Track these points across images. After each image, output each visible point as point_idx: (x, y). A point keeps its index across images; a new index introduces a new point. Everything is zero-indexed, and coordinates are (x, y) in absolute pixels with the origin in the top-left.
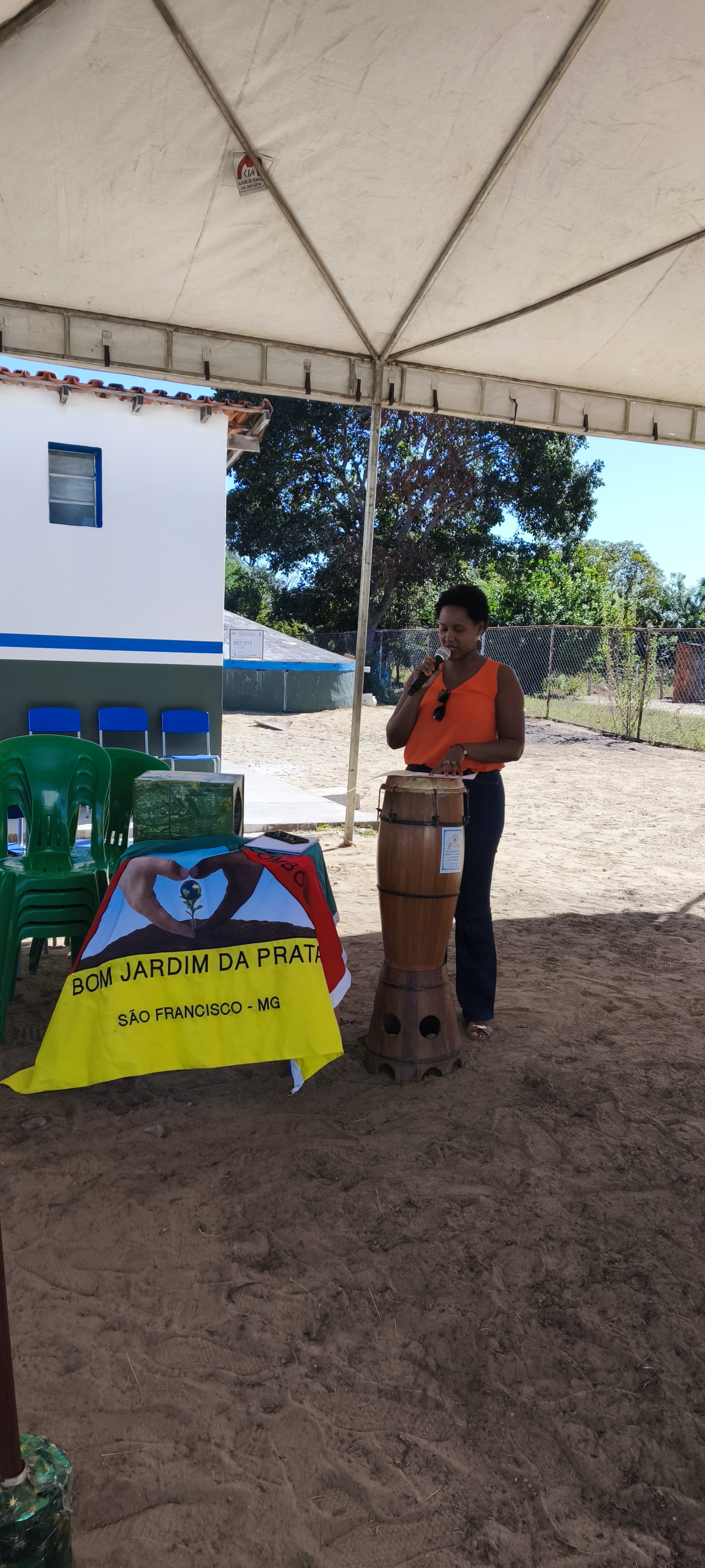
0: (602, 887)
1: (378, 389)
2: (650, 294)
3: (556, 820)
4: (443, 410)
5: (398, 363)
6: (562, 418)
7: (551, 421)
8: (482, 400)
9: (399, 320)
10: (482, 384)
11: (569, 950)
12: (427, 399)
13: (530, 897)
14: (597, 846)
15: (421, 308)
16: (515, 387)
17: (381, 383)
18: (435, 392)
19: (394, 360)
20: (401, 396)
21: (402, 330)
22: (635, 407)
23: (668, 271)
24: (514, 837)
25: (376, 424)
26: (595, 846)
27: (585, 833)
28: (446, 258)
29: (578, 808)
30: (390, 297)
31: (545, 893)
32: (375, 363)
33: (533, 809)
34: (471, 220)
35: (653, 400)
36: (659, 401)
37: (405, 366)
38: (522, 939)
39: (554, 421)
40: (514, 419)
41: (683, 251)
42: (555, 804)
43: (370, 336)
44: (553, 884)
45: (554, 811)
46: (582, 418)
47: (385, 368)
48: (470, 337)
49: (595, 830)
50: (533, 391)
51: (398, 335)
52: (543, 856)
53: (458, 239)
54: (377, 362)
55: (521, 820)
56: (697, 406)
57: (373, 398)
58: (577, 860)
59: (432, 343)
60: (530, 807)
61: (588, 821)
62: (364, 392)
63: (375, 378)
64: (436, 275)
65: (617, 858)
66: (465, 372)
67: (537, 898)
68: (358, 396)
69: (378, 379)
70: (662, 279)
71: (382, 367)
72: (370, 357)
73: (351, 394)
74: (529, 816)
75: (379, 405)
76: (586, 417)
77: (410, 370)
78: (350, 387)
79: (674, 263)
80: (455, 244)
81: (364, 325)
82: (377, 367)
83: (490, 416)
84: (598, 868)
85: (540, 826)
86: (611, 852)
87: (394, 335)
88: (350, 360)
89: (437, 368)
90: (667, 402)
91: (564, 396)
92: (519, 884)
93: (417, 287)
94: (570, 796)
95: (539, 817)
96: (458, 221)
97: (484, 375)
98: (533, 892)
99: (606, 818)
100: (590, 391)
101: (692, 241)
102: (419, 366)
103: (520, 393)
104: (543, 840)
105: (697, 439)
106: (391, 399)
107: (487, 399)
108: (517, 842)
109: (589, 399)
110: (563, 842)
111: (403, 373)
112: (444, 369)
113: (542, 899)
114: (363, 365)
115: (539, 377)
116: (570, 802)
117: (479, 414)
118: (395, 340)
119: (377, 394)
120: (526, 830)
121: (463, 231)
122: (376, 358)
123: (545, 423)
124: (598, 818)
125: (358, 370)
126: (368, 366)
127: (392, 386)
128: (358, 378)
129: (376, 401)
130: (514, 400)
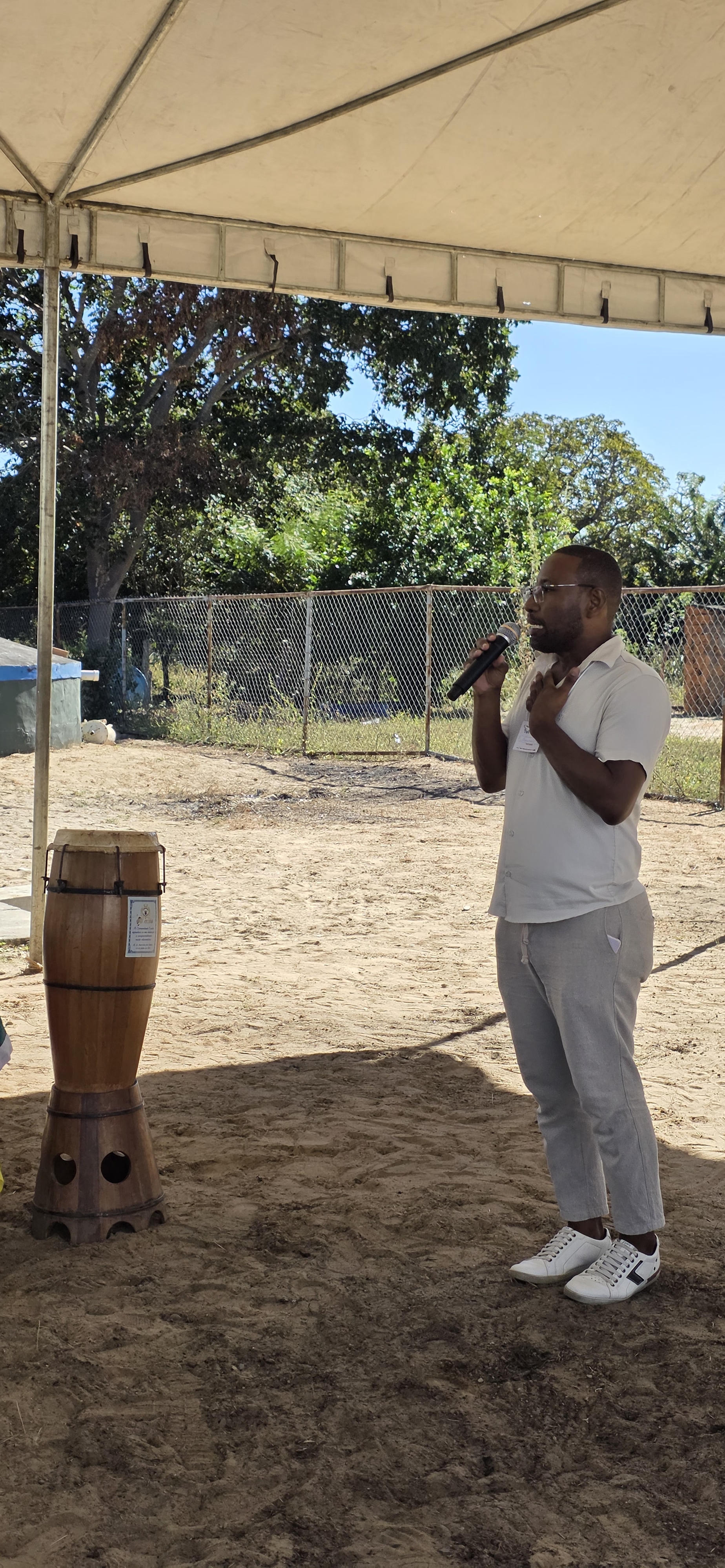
0: (431, 1007)
1: (52, 244)
2: (455, 113)
3: (393, 920)
4: (159, 273)
5: (82, 204)
6: (352, 281)
7: (335, 287)
8: (222, 257)
9: (78, 145)
10: (220, 233)
11: (353, 1088)
12: (133, 256)
13: (313, 1025)
14: (449, 953)
15: (109, 129)
16: (273, 235)
17: (57, 236)
18: (145, 246)
19: (78, 200)
20: (90, 253)
21: (83, 161)
22: (465, 263)
23: (476, 84)
24: (316, 947)
25: (52, 298)
26: (445, 955)
27: (435, 937)
28: (141, 68)
29: (436, 899)
30: (61, 117)
31: (339, 1019)
32: (46, 205)
33: (360, 906)
34: (173, 22)
35: (492, 251)
36: (503, 254)
37: (94, 208)
38: (287, 1078)
39: (340, 287)
40: (273, 286)
41: (493, 60)
42: (399, 895)
43: (33, 167)
44: (355, 1007)
45: (392, 908)
46: (383, 282)
47: (62, 211)
48: (192, 171)
49: (455, 932)
50: (303, 241)
51: (78, 169)
52: (353, 971)
53: (156, 44)
54: (50, 203)
55: (336, 922)
56: (562, 260)
57: (45, 259)
58: (407, 975)
59: (133, 178)
60: (357, 902)
61: (446, 920)
62: (30, 248)
63: (46, 228)
64: (128, 90)
65: (471, 969)
66: (191, 215)
67: (324, 1026)
68: (21, 255)
69: (52, 229)
70: (468, 95)
71: (56, 211)
72: (36, 196)
73: (10, 252)
74: (351, 916)
75: (55, 269)
76: (389, 280)
77: (103, 214)
78: (8, 242)
79: (482, 75)
80: (152, 50)
81: (24, 154)
82: (49, 211)
83: (236, 281)
84: (435, 984)
85: (364, 930)
86: (466, 961)
87: (72, 168)
88: (5, 200)
89: (146, 210)
90: (515, 254)
91: (352, 249)
92: (301, 1008)
93: (101, 104)
94: (426, 881)
95: (368, 915)
96: (155, 22)
97: (221, 219)
98: (319, 1018)
99: (477, 913)
100: (392, 240)
101: (503, 48)
102: (117, 207)
103: (282, 245)
104: (364, 949)
105: (567, 309)
106: (74, 259)
107: (229, 255)
108: (318, 954)
109: (393, 252)
110: (397, 950)
111: (92, 218)
112: (158, 212)
113: (330, 1026)
114: (26, 208)
115: (311, 223)
116: (424, 891)
117: (218, 279)
118: (74, 175)
119: (51, 252)
120: (341, 936)
121: (161, 36)
122: (47, 198)
123: (324, 291)
124: (465, 913)
125: (18, 215)
126: (36, 208)
127: (75, 239)
128: (19, 227)
129: (49, 262)
130: (273, 257)
